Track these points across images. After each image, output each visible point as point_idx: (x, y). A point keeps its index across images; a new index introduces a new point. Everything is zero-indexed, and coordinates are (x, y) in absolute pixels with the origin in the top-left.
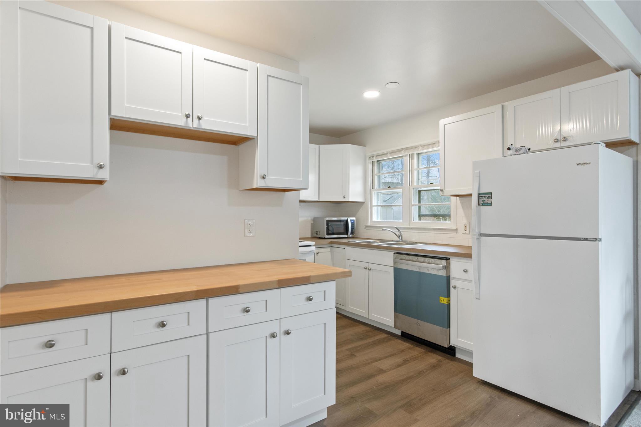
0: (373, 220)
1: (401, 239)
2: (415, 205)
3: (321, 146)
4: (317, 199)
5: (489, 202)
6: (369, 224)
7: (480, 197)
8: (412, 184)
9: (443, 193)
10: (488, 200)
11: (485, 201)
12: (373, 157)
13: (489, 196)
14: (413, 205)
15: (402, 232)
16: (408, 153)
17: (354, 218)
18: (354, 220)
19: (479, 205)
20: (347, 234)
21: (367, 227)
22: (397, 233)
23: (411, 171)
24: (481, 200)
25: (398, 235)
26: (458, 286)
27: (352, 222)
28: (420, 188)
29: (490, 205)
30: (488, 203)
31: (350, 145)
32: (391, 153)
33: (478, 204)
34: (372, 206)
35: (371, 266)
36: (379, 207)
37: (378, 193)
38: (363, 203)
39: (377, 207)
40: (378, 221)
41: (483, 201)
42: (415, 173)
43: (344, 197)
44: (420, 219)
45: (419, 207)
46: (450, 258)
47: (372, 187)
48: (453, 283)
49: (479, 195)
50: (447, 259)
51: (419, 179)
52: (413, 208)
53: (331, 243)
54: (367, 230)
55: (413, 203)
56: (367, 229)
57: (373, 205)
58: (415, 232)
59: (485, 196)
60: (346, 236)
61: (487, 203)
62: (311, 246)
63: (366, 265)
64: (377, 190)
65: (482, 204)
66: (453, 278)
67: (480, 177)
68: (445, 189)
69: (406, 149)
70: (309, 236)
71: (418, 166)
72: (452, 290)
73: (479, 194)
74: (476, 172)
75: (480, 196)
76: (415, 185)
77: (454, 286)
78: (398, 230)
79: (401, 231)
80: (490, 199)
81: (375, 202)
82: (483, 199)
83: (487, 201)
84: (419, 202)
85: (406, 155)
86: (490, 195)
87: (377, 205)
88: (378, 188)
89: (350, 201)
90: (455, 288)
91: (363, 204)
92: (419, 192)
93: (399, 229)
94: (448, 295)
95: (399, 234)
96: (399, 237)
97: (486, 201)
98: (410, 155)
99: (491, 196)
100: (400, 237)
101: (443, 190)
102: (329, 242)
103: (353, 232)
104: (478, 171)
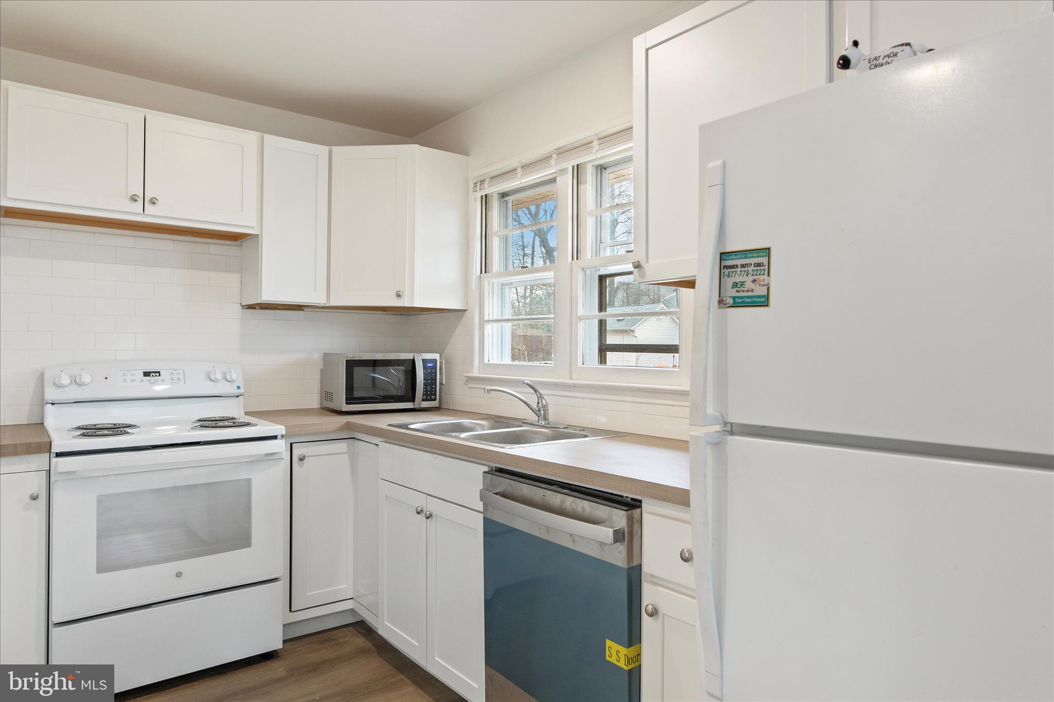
0: (486, 361)
1: (545, 419)
2: (588, 318)
3: (336, 149)
4: (321, 300)
5: (760, 291)
6: (475, 373)
7: (727, 271)
8: (582, 256)
9: (642, 276)
10: (754, 281)
11: (743, 284)
12: (482, 182)
13: (759, 265)
14: (581, 319)
15: (544, 397)
16: (569, 164)
17: (436, 356)
18: (434, 361)
19: (721, 302)
20: (413, 399)
21: (470, 379)
22: (533, 400)
23: (577, 218)
24: (729, 282)
25: (534, 406)
26: (663, 609)
27: (429, 365)
28: (606, 265)
29: (763, 301)
30: (755, 293)
31: (416, 147)
32: (527, 167)
33: (717, 299)
34: (483, 322)
35: (432, 506)
36: (504, 324)
37: (502, 285)
38: (460, 313)
39: (500, 324)
40: (503, 363)
41: (735, 285)
42: (589, 225)
43: (399, 296)
44: (603, 360)
45: (602, 324)
46: (640, 501)
47: (485, 268)
48: (649, 595)
49: (724, 263)
50: (633, 505)
51: (601, 243)
52: (581, 325)
53: (348, 427)
54: (470, 388)
55: (581, 312)
56: (470, 385)
57: (486, 318)
58: (583, 398)
59: (743, 266)
60: (409, 405)
61: (750, 294)
62: (275, 437)
63: (420, 501)
64: (499, 275)
65: (734, 298)
66: (652, 576)
67: (723, 185)
68: (647, 262)
69: (562, 152)
70: (315, 403)
71: (599, 203)
72: (647, 622)
73: (723, 255)
74: (710, 165)
75: (726, 267)
76: (589, 256)
77: (650, 608)
78: (536, 391)
79: (541, 391)
80: (761, 277)
81: (492, 309)
82: (738, 279)
83: (752, 286)
84: (602, 307)
85: (563, 171)
86: (764, 260)
87: (500, 318)
88: (502, 270)
89: (417, 304)
90: (654, 613)
91: (463, 315)
92: (602, 278)
93: (536, 387)
94: (633, 637)
95: (538, 403)
96: (537, 412)
97: (749, 285)
98: (576, 168)
99: (766, 263)
100: (542, 412)
101: (643, 264)
102: (340, 425)
103: (430, 394)
104: (720, 162)
